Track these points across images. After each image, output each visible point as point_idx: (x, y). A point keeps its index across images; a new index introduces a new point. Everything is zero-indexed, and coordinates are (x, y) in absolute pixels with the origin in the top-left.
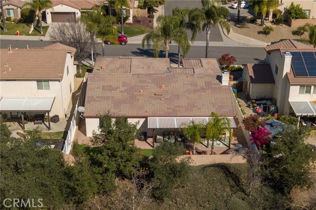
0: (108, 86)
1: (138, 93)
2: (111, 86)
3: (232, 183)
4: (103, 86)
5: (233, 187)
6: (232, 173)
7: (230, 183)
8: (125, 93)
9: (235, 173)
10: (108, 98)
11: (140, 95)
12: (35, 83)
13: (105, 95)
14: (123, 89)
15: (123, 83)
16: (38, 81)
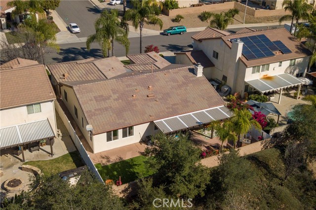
0: (99, 96)
1: (132, 99)
2: (102, 96)
3: (265, 171)
4: (95, 97)
5: (266, 174)
6: (262, 161)
7: (263, 172)
8: (120, 101)
9: (264, 162)
10: (106, 109)
11: (134, 100)
12: (26, 107)
13: (102, 107)
14: (116, 96)
15: (112, 90)
16: (27, 106)
